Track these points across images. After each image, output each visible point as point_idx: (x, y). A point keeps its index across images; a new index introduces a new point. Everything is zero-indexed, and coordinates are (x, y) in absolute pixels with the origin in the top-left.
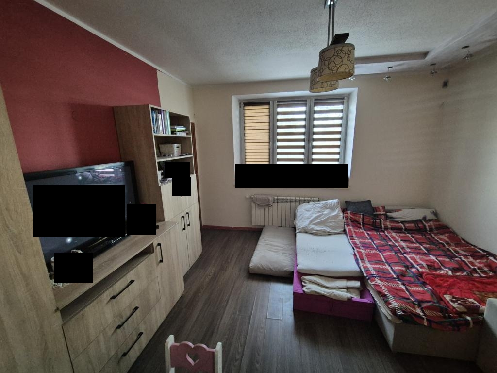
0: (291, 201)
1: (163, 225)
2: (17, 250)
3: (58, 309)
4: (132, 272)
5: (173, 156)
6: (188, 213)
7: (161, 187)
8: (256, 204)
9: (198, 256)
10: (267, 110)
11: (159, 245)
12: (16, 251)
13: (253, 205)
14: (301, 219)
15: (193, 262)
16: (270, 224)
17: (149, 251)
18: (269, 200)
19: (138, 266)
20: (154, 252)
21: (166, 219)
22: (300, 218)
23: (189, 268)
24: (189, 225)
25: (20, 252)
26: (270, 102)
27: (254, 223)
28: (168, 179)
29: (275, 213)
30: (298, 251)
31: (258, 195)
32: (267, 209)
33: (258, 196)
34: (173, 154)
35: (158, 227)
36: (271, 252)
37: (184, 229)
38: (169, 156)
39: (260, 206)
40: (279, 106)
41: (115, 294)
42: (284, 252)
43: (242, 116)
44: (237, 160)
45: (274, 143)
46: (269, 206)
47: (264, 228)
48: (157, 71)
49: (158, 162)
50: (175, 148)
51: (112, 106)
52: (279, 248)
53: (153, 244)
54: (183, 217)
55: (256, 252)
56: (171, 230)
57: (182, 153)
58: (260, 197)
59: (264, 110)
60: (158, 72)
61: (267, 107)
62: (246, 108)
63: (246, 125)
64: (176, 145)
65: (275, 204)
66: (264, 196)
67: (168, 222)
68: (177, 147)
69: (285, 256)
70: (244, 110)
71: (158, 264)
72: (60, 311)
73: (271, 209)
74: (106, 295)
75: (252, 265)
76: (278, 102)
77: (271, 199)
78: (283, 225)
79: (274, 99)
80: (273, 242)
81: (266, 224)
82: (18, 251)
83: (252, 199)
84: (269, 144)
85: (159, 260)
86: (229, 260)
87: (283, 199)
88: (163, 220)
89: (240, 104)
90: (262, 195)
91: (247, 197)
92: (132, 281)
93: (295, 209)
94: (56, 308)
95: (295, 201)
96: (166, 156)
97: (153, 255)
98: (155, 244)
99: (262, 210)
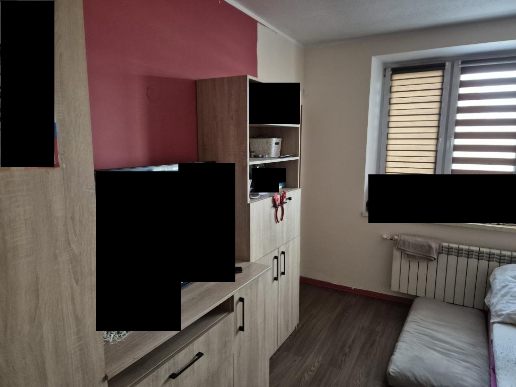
0: (479, 256)
1: (248, 267)
2: (74, 277)
3: (106, 378)
4: (202, 339)
5: (270, 158)
6: (283, 253)
7: (251, 205)
8: (402, 251)
9: (291, 330)
10: (439, 80)
11: (241, 300)
12: (73, 280)
13: (397, 254)
14: (505, 295)
15: (283, 338)
16: (430, 294)
17: (226, 307)
18: (430, 247)
19: (211, 330)
20: (232, 310)
21: (252, 260)
22: (503, 292)
23: (276, 348)
24: (283, 273)
25: (77, 283)
26: (447, 64)
27: (395, 287)
28: (260, 194)
29: (441, 275)
30: (498, 364)
31: (407, 235)
32: (423, 265)
33: (407, 238)
34: (269, 154)
35: (240, 270)
36: (432, 352)
37: (276, 279)
38: (263, 157)
39: (410, 257)
40: (464, 71)
41: (176, 372)
42: (462, 357)
43: (387, 91)
44: (370, 169)
45: (447, 139)
46: (429, 259)
47: (416, 301)
48: (258, 24)
49: (250, 166)
50: (273, 145)
51: (195, 79)
52: (451, 348)
53: (232, 297)
54: (276, 257)
55: (401, 345)
56: (260, 278)
57: (282, 154)
58: (411, 239)
59: (433, 79)
60: (259, 26)
61: (439, 73)
62: (396, 77)
63: (394, 107)
64: (274, 140)
65: (443, 257)
66: (419, 239)
67: (255, 263)
68: (277, 144)
69: (467, 368)
70: (392, 80)
71: (237, 333)
72: (108, 381)
73: (432, 265)
74: (164, 371)
75: (392, 369)
76: (463, 62)
77: (434, 245)
78: (459, 301)
79: (454, 59)
80: (439, 332)
81: (421, 293)
82: (75, 280)
83: (395, 243)
84: (437, 142)
85: (238, 327)
86: (347, 350)
87: (462, 250)
88: (248, 260)
89: (385, 70)
90: (414, 235)
91: (385, 236)
92: (200, 355)
93: (488, 273)
94: (104, 376)
95: (490, 257)
96: (258, 157)
97: (232, 315)
98: (236, 299)
99: (414, 266)
